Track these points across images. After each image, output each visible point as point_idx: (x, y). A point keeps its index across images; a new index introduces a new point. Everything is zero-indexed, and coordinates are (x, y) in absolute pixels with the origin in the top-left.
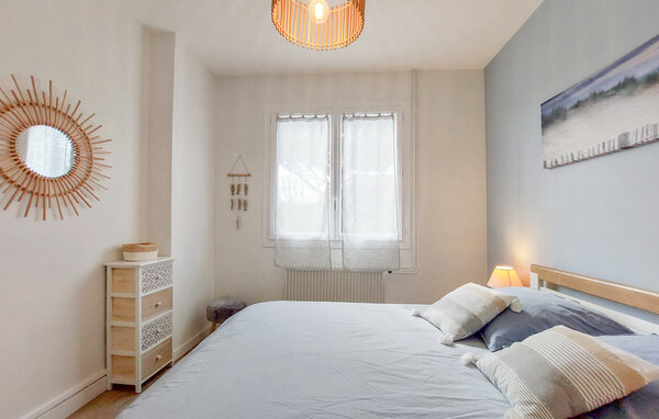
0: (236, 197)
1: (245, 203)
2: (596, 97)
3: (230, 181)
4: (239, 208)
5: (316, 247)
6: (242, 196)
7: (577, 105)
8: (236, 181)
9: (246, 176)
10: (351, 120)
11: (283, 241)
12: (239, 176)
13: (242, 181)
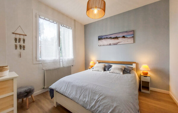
0: (18, 44)
1: (24, 47)
2: (107, 38)
3: (14, 36)
4: (21, 49)
5: (55, 62)
6: (22, 43)
7: (104, 38)
8: (18, 37)
9: (24, 35)
10: (63, 26)
11: (44, 61)
12: (20, 34)
13: (22, 37)
